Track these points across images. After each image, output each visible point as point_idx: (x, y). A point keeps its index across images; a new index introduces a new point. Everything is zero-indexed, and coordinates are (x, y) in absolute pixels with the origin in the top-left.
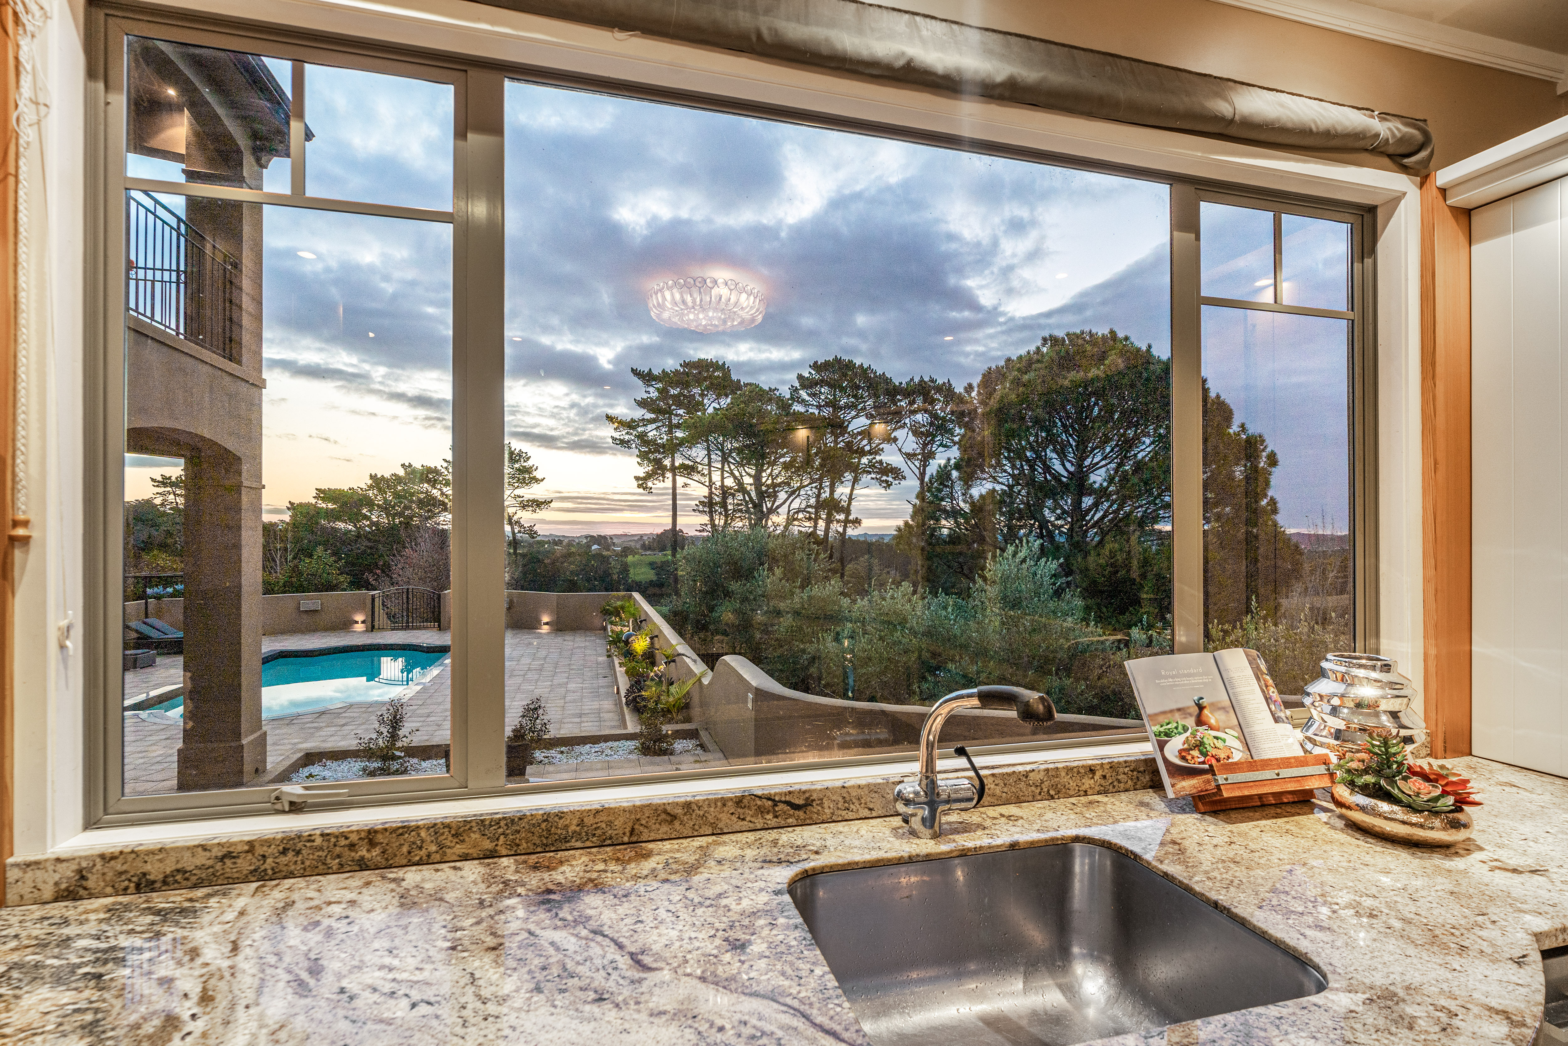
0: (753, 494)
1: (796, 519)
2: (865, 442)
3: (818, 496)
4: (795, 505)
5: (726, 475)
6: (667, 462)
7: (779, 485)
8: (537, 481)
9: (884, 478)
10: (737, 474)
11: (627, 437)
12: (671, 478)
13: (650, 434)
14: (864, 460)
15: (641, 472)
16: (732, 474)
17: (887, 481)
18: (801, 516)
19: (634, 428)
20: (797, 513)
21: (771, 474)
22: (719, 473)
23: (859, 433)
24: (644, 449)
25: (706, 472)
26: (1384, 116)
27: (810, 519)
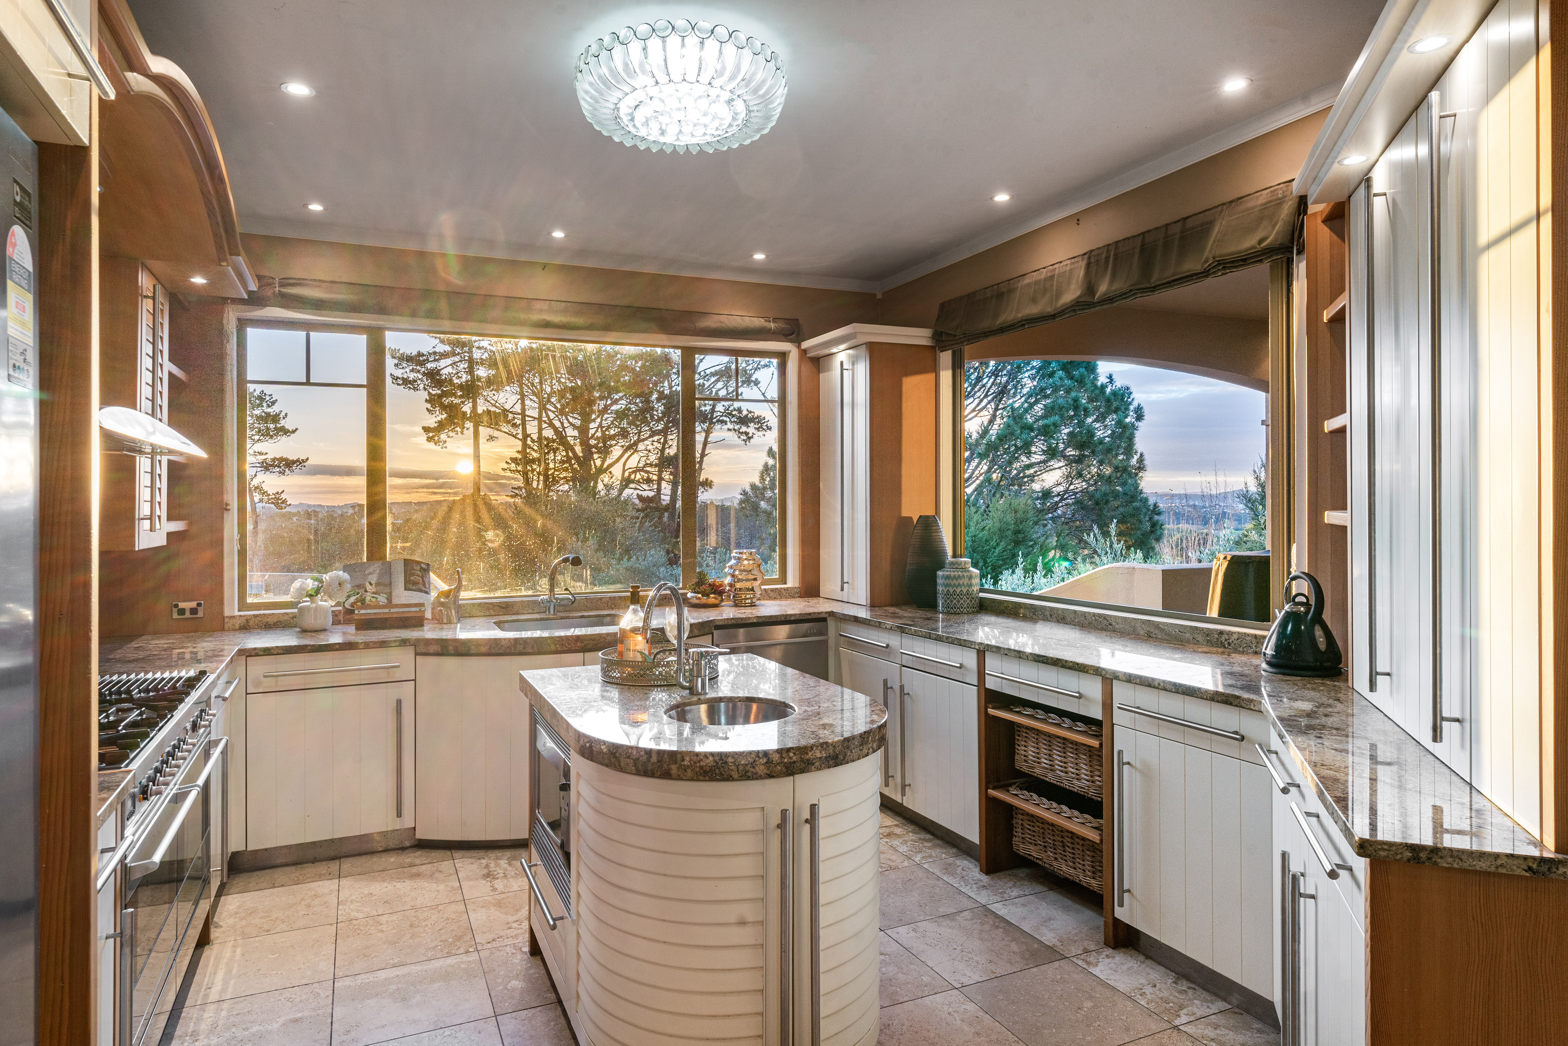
0: (578, 449)
1: (633, 482)
2: (720, 385)
3: (663, 450)
4: (633, 462)
5: (544, 425)
6: (467, 408)
7: (612, 438)
8: (285, 432)
9: (744, 429)
10: (557, 424)
11: (412, 376)
12: (472, 429)
13: (443, 372)
14: (720, 407)
15: (432, 421)
16: (551, 425)
17: (746, 433)
18: (638, 476)
19: (422, 364)
20: (635, 472)
21: (600, 426)
22: (536, 423)
23: (712, 374)
24: (436, 391)
25: (519, 422)
26: (775, 320)
27: (649, 481)
